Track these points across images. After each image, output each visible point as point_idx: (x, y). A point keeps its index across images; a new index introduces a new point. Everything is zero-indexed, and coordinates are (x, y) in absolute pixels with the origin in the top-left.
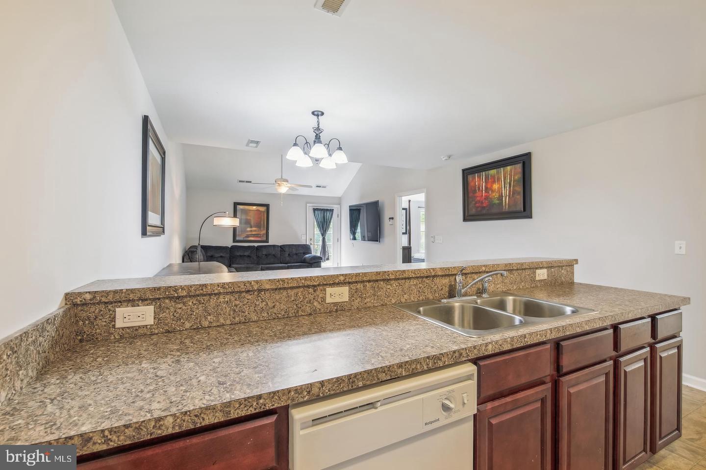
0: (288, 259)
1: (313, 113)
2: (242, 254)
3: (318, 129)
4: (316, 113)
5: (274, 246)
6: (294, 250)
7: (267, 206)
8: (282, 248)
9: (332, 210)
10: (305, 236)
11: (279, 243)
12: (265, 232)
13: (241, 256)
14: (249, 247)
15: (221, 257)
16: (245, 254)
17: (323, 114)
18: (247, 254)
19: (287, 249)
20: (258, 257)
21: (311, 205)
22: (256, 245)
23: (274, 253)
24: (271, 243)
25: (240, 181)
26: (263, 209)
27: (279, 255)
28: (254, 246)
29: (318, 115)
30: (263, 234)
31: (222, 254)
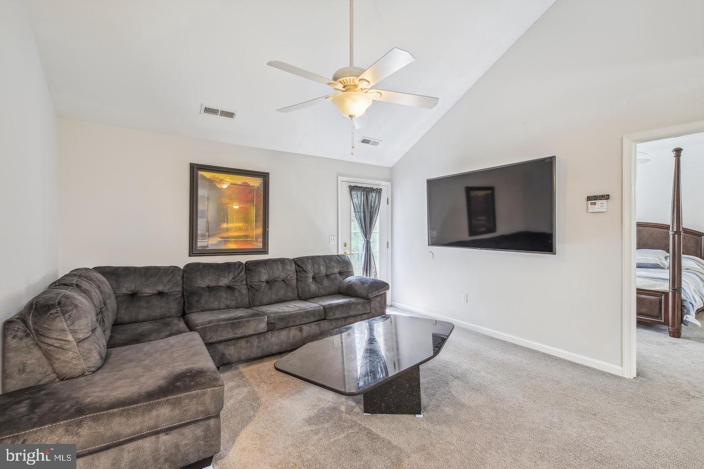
0: (313, 287)
2: (213, 284)
5: (282, 261)
6: (322, 268)
7: (265, 176)
8: (299, 264)
9: (379, 191)
10: (336, 238)
11: (291, 254)
12: (260, 231)
13: (210, 289)
14: (228, 265)
15: (160, 294)
16: (221, 284)
18: (224, 282)
19: (309, 268)
20: (250, 288)
21: (345, 179)
22: (244, 259)
23: (283, 275)
24: (273, 254)
25: (208, 110)
26: (256, 182)
27: (294, 282)
28: (240, 264)
30: (257, 237)
31: (160, 288)
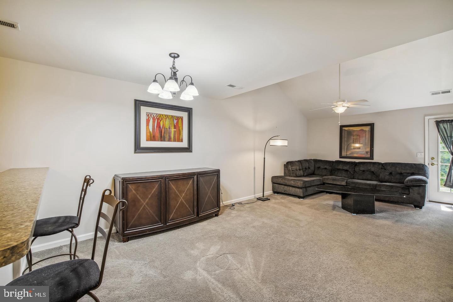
1: (170, 55)
2: (341, 168)
3: (174, 68)
4: (173, 55)
6: (397, 169)
7: (371, 125)
10: (423, 154)
12: (368, 149)
14: (350, 162)
17: (178, 56)
19: (388, 168)
20: (355, 172)
22: (357, 161)
23: (372, 169)
26: (367, 128)
27: (378, 173)
29: (174, 57)
30: (367, 152)
31: (326, 167)
